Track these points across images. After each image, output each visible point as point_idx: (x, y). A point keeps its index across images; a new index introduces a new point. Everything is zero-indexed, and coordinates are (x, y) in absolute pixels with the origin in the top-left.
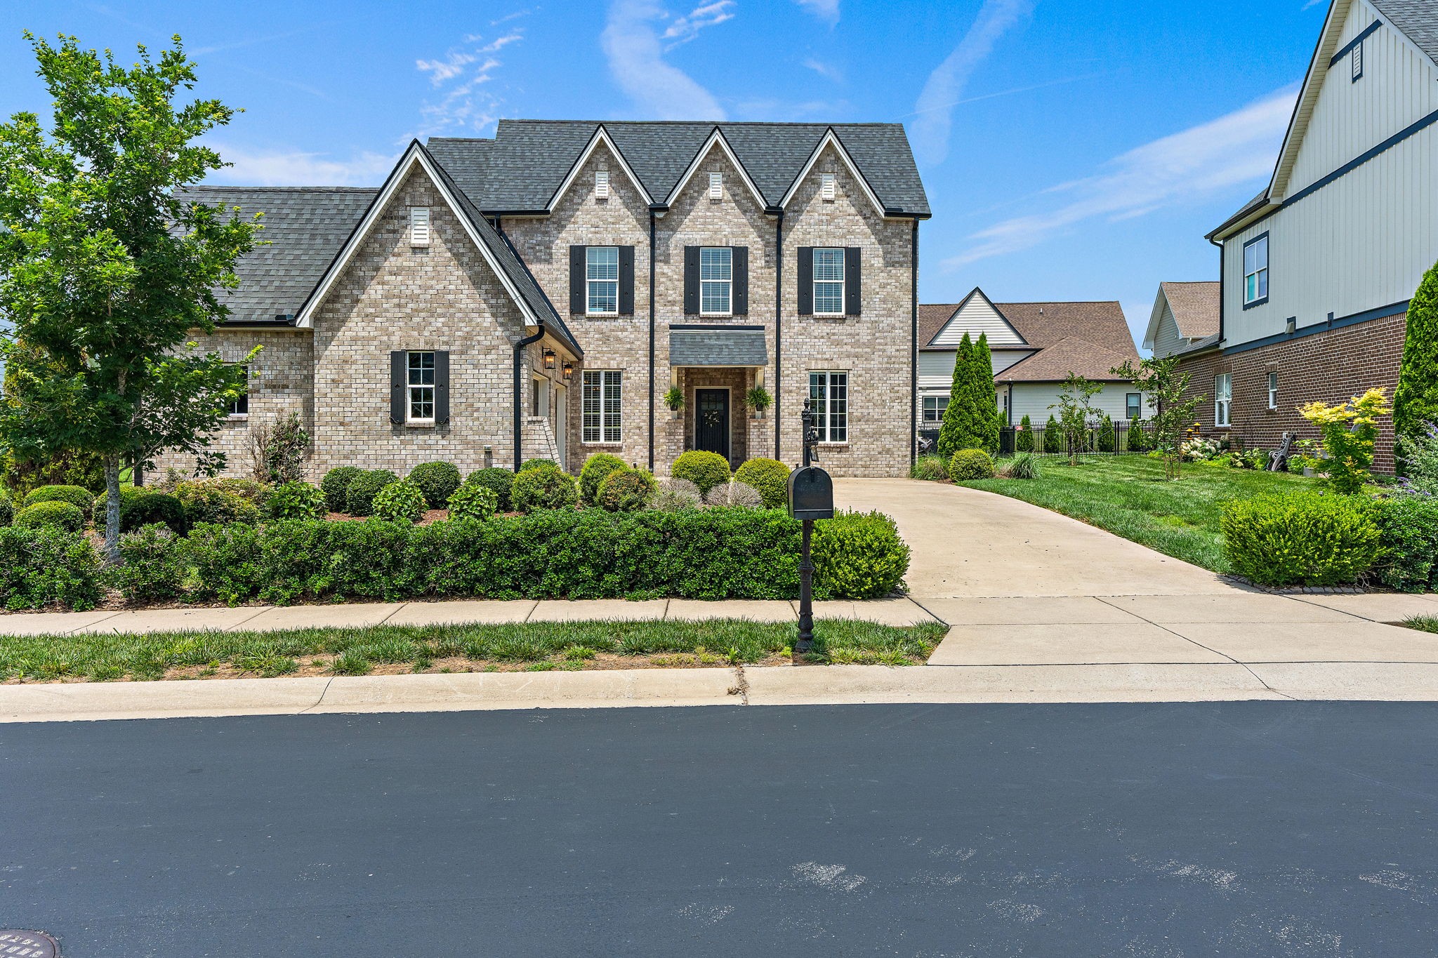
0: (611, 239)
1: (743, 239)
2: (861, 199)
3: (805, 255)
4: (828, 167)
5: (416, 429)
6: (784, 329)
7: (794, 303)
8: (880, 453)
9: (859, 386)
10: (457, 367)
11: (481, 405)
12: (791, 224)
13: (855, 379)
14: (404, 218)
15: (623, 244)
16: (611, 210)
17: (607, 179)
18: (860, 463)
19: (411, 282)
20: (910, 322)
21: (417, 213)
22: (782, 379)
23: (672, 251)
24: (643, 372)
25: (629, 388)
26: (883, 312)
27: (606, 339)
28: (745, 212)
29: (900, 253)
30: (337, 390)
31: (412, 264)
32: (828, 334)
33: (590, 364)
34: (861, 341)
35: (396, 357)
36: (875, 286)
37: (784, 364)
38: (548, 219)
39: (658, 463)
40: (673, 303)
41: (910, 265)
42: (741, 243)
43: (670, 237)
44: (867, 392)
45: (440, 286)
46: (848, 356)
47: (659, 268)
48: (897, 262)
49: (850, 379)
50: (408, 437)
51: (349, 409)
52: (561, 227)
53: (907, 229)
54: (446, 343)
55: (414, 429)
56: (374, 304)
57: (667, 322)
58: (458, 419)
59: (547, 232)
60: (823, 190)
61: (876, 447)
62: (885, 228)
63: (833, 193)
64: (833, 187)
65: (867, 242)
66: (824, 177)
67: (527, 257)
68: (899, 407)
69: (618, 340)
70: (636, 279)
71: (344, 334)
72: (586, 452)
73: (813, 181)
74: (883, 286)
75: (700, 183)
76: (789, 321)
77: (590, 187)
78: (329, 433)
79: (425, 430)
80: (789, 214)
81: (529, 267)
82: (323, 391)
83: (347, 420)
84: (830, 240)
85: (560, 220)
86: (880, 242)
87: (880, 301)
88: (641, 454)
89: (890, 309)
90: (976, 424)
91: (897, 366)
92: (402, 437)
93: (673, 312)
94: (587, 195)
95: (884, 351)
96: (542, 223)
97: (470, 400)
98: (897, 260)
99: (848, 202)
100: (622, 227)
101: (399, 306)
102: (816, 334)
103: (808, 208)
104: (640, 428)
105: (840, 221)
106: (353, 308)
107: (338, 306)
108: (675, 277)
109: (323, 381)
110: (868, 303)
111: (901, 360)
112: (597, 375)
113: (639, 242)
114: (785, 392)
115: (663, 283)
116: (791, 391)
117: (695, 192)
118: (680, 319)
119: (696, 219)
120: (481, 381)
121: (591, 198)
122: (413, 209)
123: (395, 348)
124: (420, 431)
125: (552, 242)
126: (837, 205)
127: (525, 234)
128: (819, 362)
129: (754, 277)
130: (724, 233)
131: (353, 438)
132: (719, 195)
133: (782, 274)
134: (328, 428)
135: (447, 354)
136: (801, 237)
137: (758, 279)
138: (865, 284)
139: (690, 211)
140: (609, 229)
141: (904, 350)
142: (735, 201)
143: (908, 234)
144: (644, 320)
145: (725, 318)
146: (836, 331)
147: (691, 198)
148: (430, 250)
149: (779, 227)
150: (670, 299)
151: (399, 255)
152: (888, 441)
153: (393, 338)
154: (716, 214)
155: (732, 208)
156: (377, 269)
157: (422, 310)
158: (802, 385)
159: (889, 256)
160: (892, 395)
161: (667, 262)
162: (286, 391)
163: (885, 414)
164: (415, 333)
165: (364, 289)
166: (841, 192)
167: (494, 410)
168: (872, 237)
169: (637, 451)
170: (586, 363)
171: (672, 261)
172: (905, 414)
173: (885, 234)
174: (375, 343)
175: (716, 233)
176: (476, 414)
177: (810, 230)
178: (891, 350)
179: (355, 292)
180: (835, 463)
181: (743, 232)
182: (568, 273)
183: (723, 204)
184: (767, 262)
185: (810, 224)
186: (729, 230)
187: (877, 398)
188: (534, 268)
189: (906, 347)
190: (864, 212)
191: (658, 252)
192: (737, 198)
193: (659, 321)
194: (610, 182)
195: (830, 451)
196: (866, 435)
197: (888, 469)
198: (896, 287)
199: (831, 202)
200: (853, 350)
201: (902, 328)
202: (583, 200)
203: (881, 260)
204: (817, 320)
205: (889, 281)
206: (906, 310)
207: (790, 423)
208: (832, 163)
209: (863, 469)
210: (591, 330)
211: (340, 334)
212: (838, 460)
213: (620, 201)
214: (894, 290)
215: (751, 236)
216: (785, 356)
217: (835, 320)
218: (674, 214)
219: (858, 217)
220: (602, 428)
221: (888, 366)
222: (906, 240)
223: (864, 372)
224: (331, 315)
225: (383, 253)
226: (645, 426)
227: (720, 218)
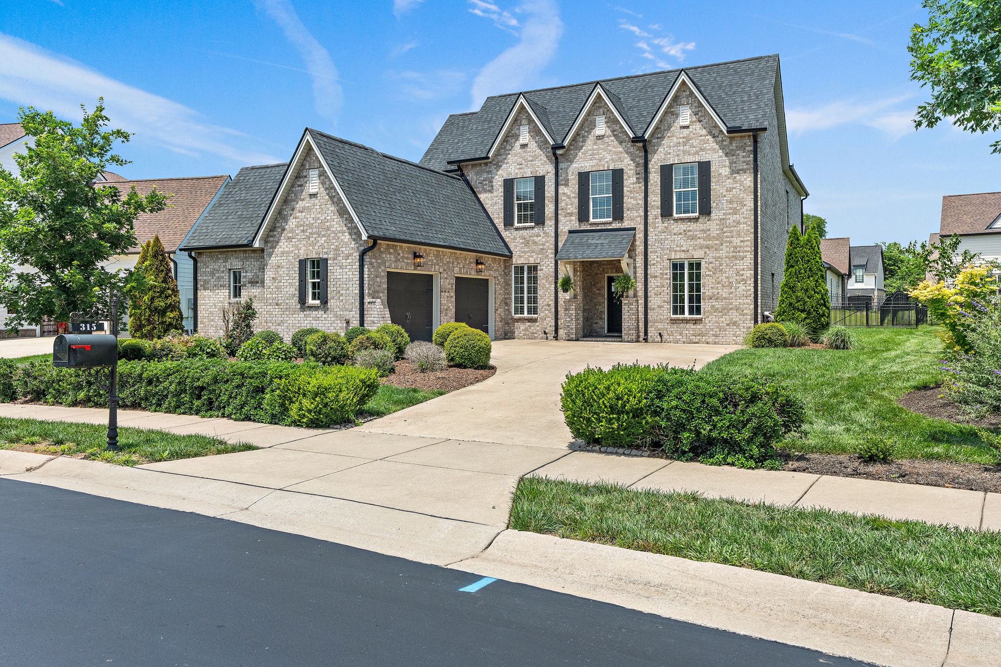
0: (530, 172)
1: (620, 163)
2: (710, 122)
3: (667, 171)
4: (684, 100)
5: (312, 307)
6: (650, 229)
7: (658, 208)
8: (728, 325)
9: (710, 271)
10: (332, 268)
11: (344, 292)
12: (656, 148)
13: (707, 265)
14: (306, 177)
15: (538, 175)
16: (530, 152)
17: (527, 130)
18: (711, 332)
19: (309, 216)
20: (753, 217)
21: (313, 173)
22: (649, 267)
23: (570, 177)
24: (551, 265)
25: (542, 277)
26: (730, 211)
27: (527, 243)
28: (621, 143)
29: (744, 162)
30: (275, 284)
31: (310, 205)
32: (684, 231)
33: (517, 260)
34: (712, 235)
35: (302, 263)
36: (723, 191)
37: (651, 257)
38: (490, 163)
39: (561, 330)
40: (571, 214)
41: (752, 171)
42: (619, 166)
43: (569, 166)
44: (717, 275)
45: (323, 218)
46: (701, 248)
47: (562, 189)
48: (741, 170)
49: (703, 265)
50: (308, 313)
51: (281, 295)
52: (499, 167)
53: (749, 142)
54: (326, 253)
55: (311, 308)
56: (292, 231)
57: (566, 229)
58: (332, 301)
59: (490, 171)
60: (681, 119)
61: (725, 320)
62: (731, 143)
63: (689, 120)
64: (688, 115)
65: (715, 156)
66: (681, 109)
67: (478, 189)
68: (744, 288)
69: (535, 243)
70: (546, 199)
71: (278, 250)
72: (515, 322)
73: (672, 113)
74: (730, 190)
75: (589, 125)
76: (654, 223)
77: (517, 137)
78: (271, 310)
79: (316, 308)
80: (654, 141)
81: (479, 196)
82: (269, 285)
83: (280, 302)
84: (686, 157)
85: (498, 162)
86: (727, 155)
87: (727, 202)
88: (550, 324)
89: (735, 208)
90: (799, 301)
91: (742, 254)
92: (305, 312)
93: (571, 221)
94: (515, 143)
95: (731, 242)
96: (487, 166)
97: (338, 289)
98: (741, 168)
99: (700, 126)
100: (538, 163)
101: (303, 231)
102: (675, 231)
103: (669, 135)
104: (549, 305)
105: (694, 141)
106: (282, 233)
107: (275, 233)
108: (572, 195)
109: (268, 279)
110: (717, 204)
111: (745, 249)
112: (522, 268)
113: (548, 173)
114: (652, 277)
115: (564, 200)
116: (656, 277)
117: (585, 132)
118: (575, 225)
119: (586, 151)
120: (344, 277)
121: (517, 145)
122: (310, 170)
123: (302, 258)
124: (314, 308)
125: (493, 178)
126: (691, 129)
127: (477, 174)
128: (678, 253)
129: (628, 191)
130: (606, 160)
131: (282, 313)
132: (602, 132)
133: (649, 187)
134: (271, 307)
135: (327, 260)
136: (663, 157)
137: (631, 192)
138: (715, 189)
139: (582, 146)
140: (529, 165)
141: (747, 241)
142: (614, 135)
143: (750, 146)
144: (552, 228)
145: (607, 223)
146: (691, 228)
147: (583, 137)
148: (318, 195)
149: (646, 152)
150: (568, 211)
151: (303, 200)
152: (735, 316)
153: (301, 251)
154: (601, 146)
155: (612, 141)
156: (293, 209)
157: (315, 233)
158: (665, 272)
159: (734, 165)
160: (738, 278)
161: (566, 185)
162: (258, 285)
163: (732, 293)
164: (311, 248)
165: (287, 222)
166: (694, 118)
167: (350, 295)
168: (721, 151)
169: (547, 322)
170: (514, 260)
171: (570, 184)
172: (749, 293)
173: (732, 148)
174: (292, 255)
175: (600, 160)
176: (341, 298)
177: (670, 151)
178: (736, 241)
179: (283, 224)
180: (691, 332)
181: (620, 158)
182: (502, 198)
183: (605, 139)
184: (637, 178)
185: (670, 147)
186: (609, 157)
187: (725, 280)
188: (482, 197)
189: (750, 238)
190: (713, 132)
191: (560, 178)
192: (615, 133)
193: (562, 228)
194: (529, 132)
195: (687, 323)
196: (716, 310)
197: (735, 338)
198: (740, 190)
199: (687, 127)
200: (705, 242)
201: (746, 223)
202: (512, 147)
203: (728, 169)
204: (676, 220)
205: (735, 185)
206: (749, 208)
207: (655, 301)
208: (687, 97)
209: (714, 338)
210: (518, 236)
211: (276, 250)
212: (694, 330)
213: (536, 144)
214: (738, 193)
215: (626, 161)
216: (651, 250)
217: (690, 219)
218: (571, 150)
219: (709, 137)
220: (526, 305)
221: (734, 254)
222: (748, 151)
223: (714, 260)
224: (272, 239)
225: (296, 200)
226: (552, 303)
227: (603, 149)
